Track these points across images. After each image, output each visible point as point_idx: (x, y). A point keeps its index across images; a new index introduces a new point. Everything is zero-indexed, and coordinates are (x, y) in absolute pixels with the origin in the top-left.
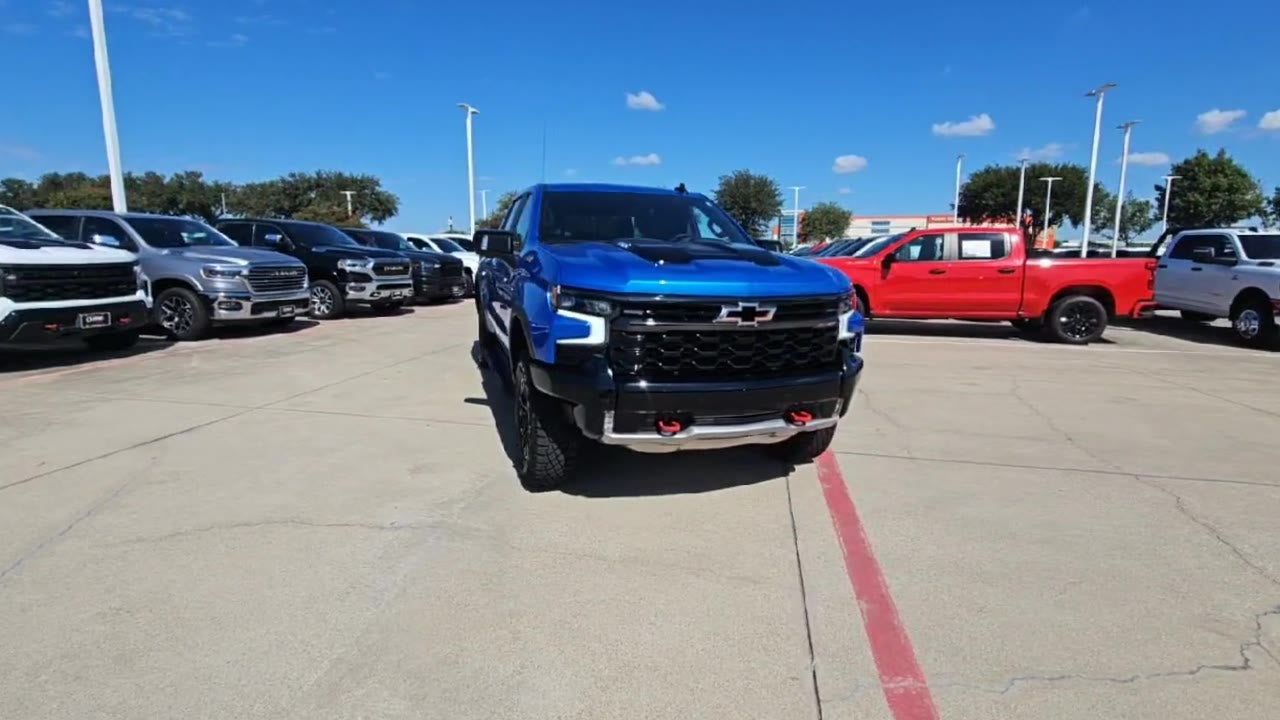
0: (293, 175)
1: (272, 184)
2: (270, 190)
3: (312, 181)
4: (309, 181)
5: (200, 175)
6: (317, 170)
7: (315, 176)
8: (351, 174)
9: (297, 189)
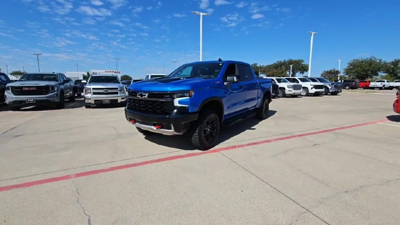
0: (278, 62)
1: (272, 65)
2: (272, 66)
3: (283, 63)
4: (281, 63)
5: (256, 64)
6: (284, 59)
7: (283, 61)
8: (295, 60)
9: (278, 65)
